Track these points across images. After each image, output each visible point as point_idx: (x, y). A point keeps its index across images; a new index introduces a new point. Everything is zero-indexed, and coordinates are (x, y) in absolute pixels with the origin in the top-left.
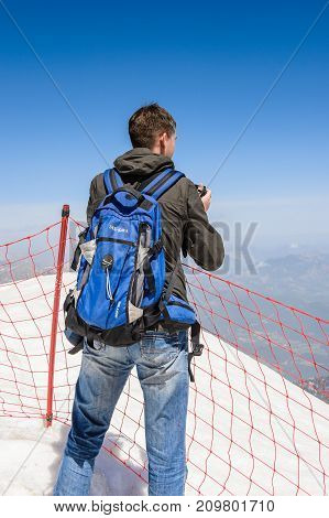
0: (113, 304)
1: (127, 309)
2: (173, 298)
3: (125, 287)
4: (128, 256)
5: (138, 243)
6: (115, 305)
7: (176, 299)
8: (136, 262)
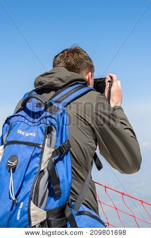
0: (15, 205)
1: (29, 210)
2: (83, 208)
3: (28, 187)
4: (32, 158)
5: (44, 145)
6: (18, 205)
7: (86, 209)
8: (40, 163)
